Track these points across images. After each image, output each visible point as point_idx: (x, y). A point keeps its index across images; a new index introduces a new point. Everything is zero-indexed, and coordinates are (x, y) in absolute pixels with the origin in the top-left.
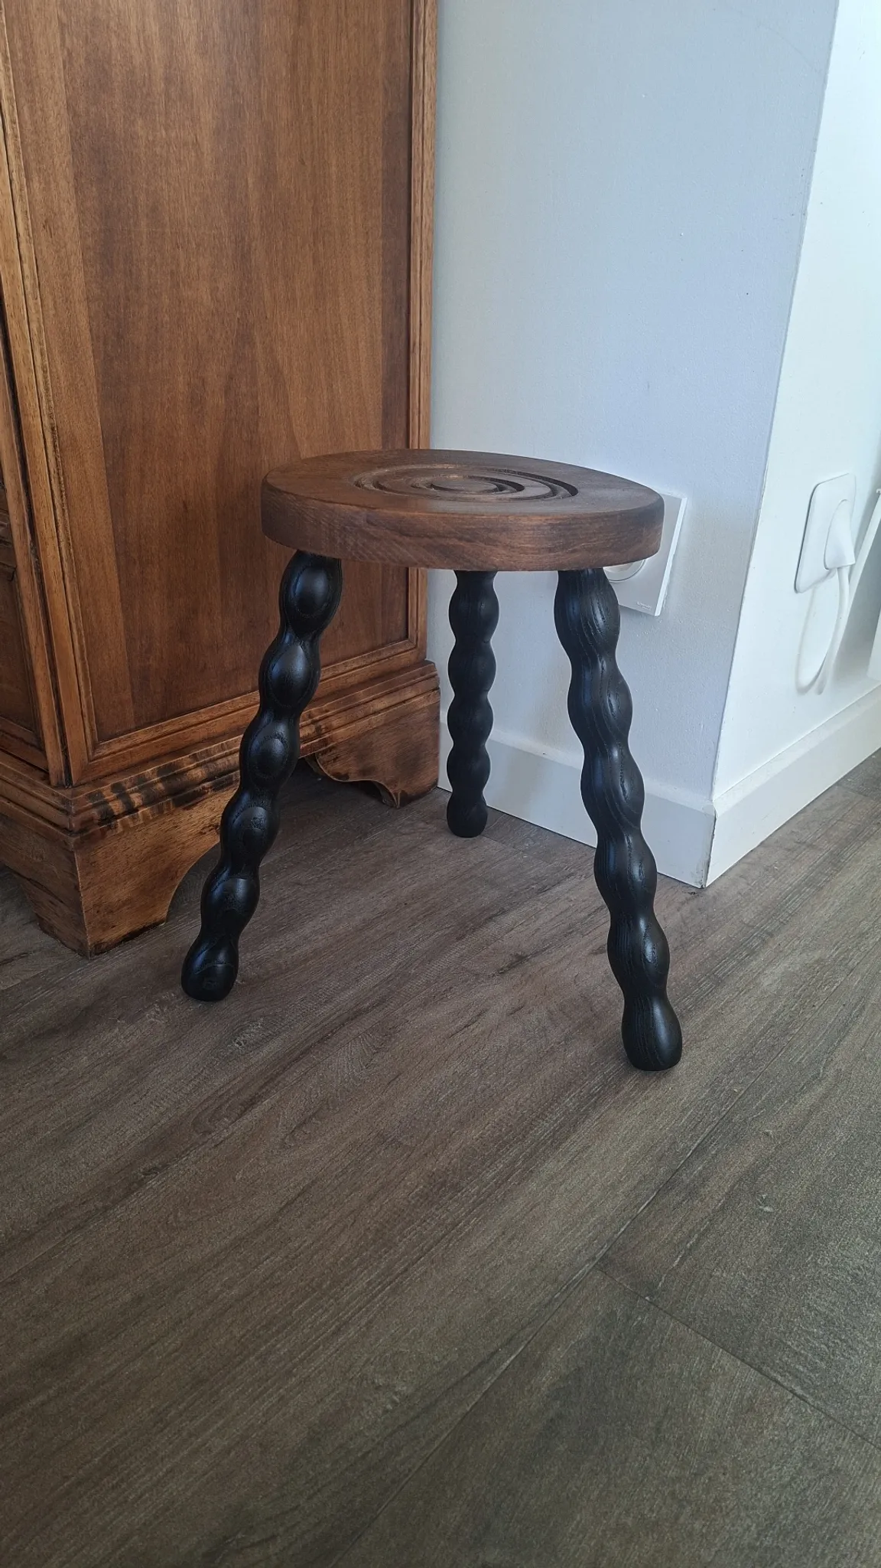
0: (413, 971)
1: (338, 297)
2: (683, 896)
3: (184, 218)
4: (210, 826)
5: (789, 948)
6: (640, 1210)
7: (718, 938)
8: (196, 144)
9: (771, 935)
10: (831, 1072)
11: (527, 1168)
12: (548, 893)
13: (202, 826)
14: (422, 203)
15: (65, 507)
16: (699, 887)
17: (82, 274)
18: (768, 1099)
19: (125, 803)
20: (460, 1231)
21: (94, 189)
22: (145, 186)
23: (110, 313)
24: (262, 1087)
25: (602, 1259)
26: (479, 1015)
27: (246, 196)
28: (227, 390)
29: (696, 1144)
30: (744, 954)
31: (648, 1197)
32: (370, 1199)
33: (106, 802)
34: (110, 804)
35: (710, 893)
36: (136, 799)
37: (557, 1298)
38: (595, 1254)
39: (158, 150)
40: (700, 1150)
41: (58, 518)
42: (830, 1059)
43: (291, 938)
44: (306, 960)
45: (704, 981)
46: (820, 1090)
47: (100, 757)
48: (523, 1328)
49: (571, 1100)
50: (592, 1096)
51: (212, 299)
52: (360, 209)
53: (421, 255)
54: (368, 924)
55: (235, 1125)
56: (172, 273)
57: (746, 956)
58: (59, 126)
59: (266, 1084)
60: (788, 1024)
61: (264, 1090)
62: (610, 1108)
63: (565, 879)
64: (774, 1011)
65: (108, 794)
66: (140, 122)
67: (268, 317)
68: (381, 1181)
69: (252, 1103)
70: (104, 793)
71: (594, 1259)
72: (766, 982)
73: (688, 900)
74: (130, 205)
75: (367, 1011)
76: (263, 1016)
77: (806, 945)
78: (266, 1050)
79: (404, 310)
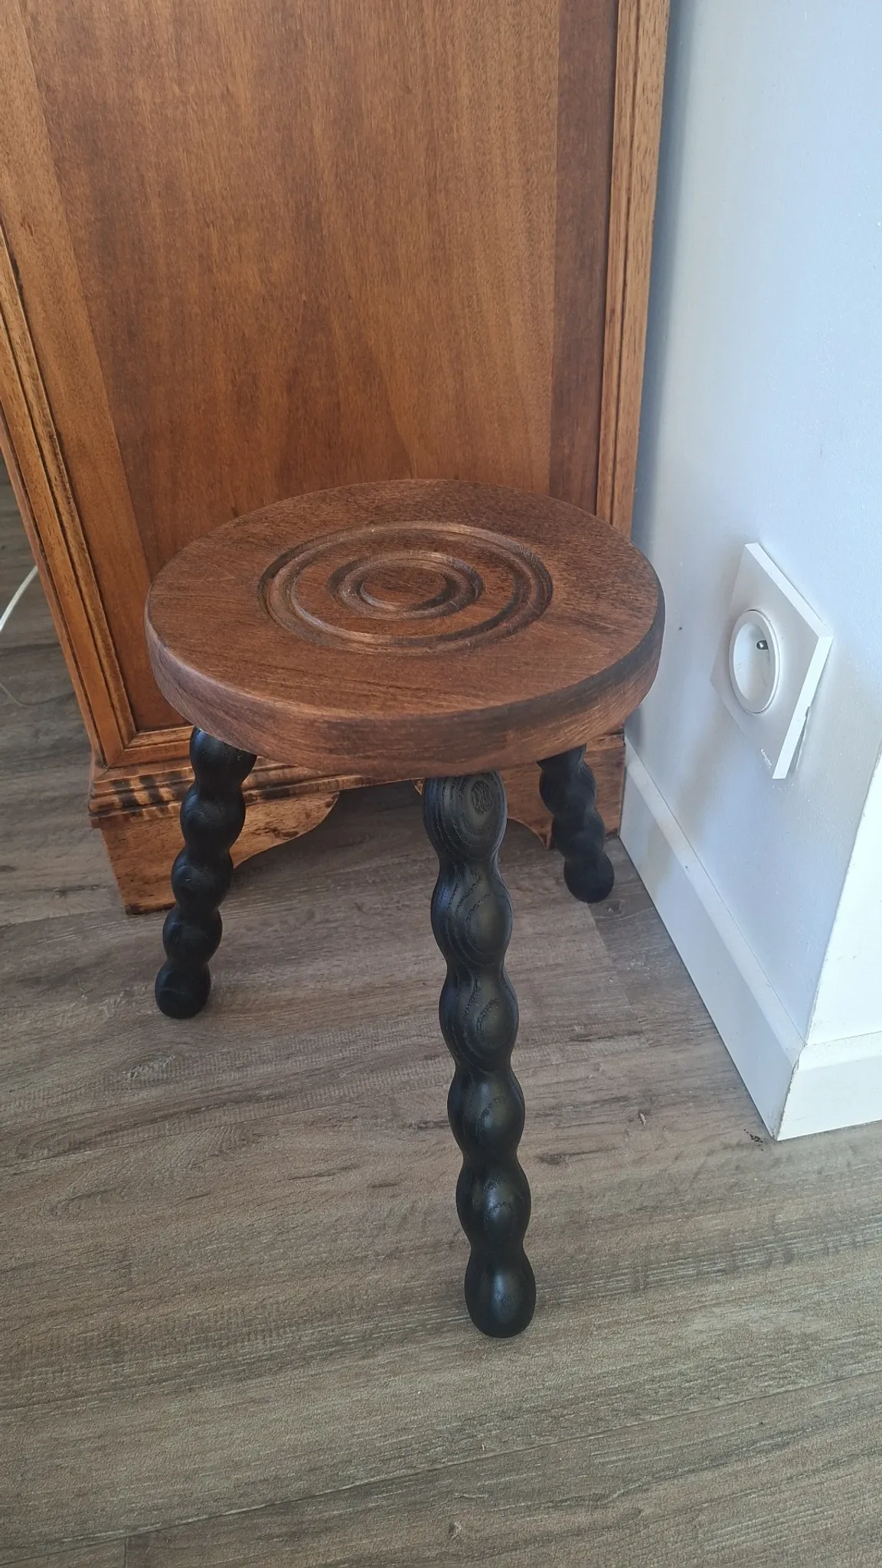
0: (344, 1075)
1: (473, 260)
2: (736, 1135)
3: (214, 190)
4: (266, 828)
5: (789, 1293)
6: (227, 1513)
7: (712, 1223)
8: (227, 96)
9: (789, 1258)
10: (626, 1505)
11: (192, 1382)
12: (583, 1047)
13: (255, 828)
14: (633, 116)
15: (75, 513)
16: (772, 1135)
17: (76, 270)
18: (507, 1487)
19: (151, 796)
20: (75, 1405)
21: (83, 173)
22: (153, 159)
23: (116, 310)
24: (99, 1135)
25: (140, 1536)
26: (345, 1169)
27: (312, 149)
28: (290, 388)
29: (366, 1481)
30: (721, 1266)
31: (254, 1502)
32: (53, 1314)
33: (132, 791)
34: (135, 794)
35: (777, 1151)
36: (165, 793)
37: (63, 1543)
38: (140, 1526)
39: (170, 112)
40: (365, 1491)
41: (66, 525)
42: (645, 1487)
43: (289, 972)
44: (273, 1008)
45: (624, 1274)
46: (582, 1518)
47: (136, 747)
48: (11, 1547)
49: (313, 1334)
50: (338, 1343)
51: (262, 281)
52: (514, 138)
53: (629, 189)
54: (368, 991)
55: (45, 1163)
56: (201, 256)
57: (718, 1271)
58: (30, 109)
59: (110, 1132)
60: (656, 1402)
61: (98, 1139)
62: (336, 1371)
63: (623, 1036)
64: (657, 1374)
65: (136, 785)
66: (141, 83)
67: (353, 295)
68: (78, 1302)
69: (77, 1147)
70: (132, 782)
71: (135, 1528)
72: (699, 1323)
73: (739, 1145)
74: (134, 185)
75: (259, 1100)
76: (179, 1054)
77: (818, 1303)
78: (144, 1094)
79: (598, 267)
